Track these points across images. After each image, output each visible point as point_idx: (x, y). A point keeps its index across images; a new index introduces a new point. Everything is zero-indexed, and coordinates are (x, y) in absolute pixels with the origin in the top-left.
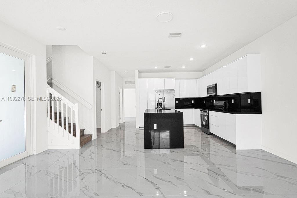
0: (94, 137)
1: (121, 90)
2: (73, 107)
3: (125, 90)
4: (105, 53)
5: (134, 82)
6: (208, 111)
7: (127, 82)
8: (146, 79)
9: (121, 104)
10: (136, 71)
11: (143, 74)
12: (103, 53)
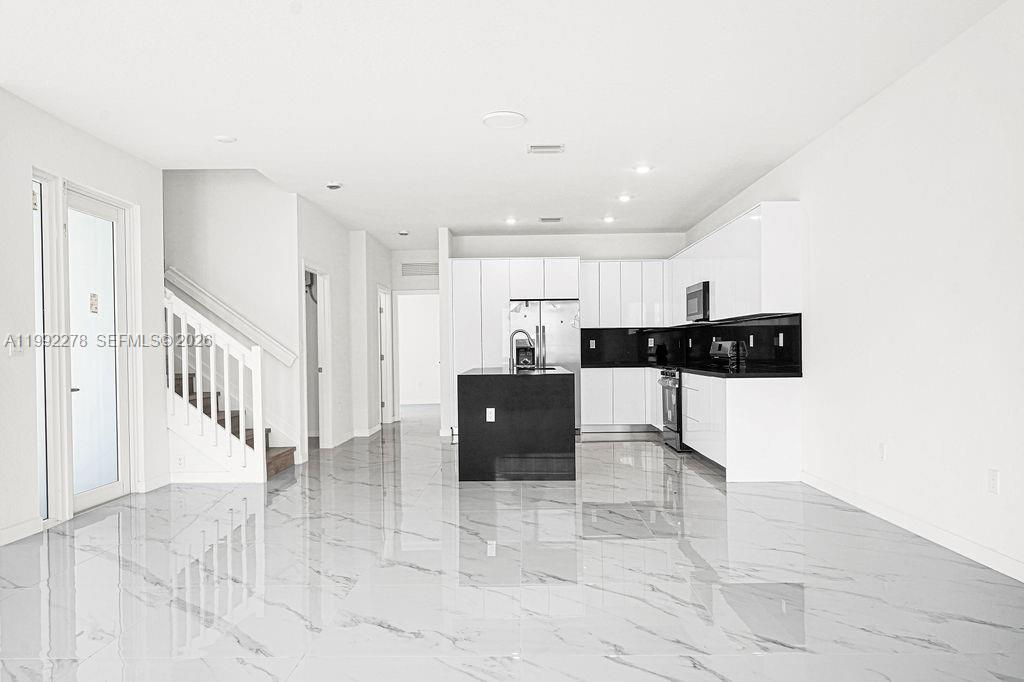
0: (301, 457)
1: (388, 297)
2: (244, 355)
3: (401, 299)
4: (337, 187)
5: (434, 269)
6: (677, 373)
7: (408, 269)
8: (475, 262)
9: (387, 351)
10: (440, 229)
11: (467, 241)
12: (331, 187)
